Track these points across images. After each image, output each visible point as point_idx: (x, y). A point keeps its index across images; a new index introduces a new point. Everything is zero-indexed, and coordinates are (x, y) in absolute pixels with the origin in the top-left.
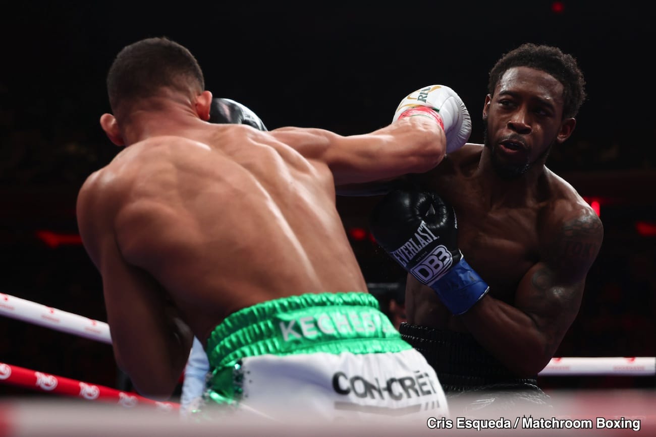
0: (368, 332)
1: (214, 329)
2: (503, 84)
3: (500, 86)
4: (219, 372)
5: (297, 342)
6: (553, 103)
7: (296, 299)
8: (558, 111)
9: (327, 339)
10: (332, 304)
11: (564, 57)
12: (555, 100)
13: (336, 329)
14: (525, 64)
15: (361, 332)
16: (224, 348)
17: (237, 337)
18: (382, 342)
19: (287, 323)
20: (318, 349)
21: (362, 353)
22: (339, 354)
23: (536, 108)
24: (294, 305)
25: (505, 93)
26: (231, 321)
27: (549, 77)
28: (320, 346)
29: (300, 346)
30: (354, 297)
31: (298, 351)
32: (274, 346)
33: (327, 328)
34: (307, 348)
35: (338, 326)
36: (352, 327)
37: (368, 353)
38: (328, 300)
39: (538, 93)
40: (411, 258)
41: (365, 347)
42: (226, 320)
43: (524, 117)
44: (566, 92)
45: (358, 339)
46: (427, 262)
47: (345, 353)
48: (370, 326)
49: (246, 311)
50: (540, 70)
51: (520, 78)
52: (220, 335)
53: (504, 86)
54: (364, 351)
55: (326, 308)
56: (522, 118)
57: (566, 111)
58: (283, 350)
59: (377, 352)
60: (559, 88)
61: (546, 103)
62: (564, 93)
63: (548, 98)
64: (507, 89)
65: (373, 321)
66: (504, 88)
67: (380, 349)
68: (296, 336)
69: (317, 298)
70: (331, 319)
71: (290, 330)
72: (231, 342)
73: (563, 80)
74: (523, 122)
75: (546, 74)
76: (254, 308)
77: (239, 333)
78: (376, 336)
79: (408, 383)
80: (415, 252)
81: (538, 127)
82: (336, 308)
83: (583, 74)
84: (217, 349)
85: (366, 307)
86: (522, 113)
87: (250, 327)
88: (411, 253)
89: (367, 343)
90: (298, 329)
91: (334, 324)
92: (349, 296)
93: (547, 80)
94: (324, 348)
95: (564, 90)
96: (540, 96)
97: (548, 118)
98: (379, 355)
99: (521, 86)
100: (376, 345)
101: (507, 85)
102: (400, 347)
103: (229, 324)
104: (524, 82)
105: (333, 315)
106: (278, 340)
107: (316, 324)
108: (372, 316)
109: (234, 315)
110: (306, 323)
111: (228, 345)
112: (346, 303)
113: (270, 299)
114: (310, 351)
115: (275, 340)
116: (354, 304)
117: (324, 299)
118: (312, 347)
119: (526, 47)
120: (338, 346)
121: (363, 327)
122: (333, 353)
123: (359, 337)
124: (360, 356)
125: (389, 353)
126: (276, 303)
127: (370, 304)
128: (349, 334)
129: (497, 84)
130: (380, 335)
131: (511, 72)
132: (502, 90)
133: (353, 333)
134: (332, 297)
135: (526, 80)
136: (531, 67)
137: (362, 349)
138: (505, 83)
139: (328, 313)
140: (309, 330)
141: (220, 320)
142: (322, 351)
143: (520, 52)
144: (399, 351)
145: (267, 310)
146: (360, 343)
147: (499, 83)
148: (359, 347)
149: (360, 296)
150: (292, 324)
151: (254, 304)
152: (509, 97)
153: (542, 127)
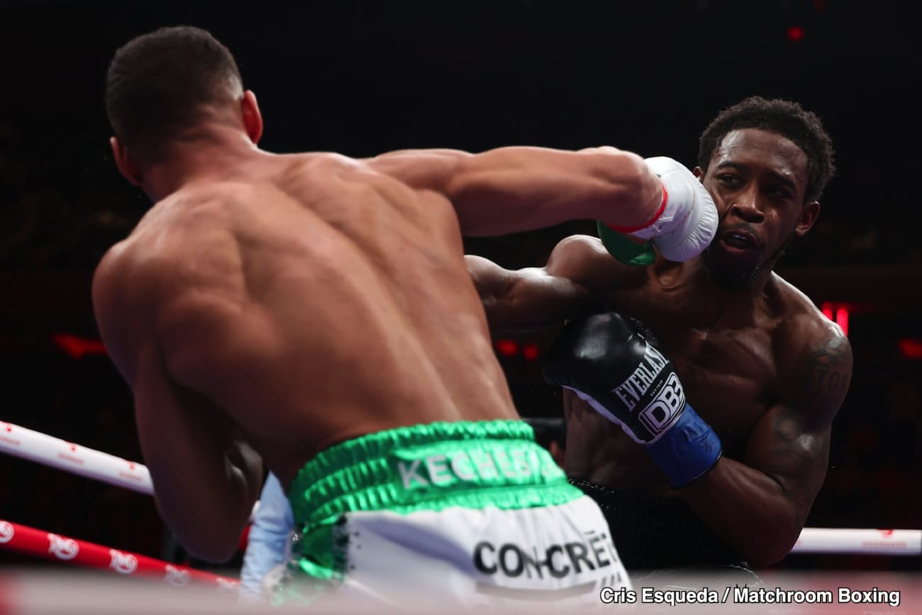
0: (520, 477)
1: (302, 466)
2: (723, 152)
3: (720, 155)
4: (311, 531)
5: (422, 491)
6: (795, 181)
7: (423, 430)
8: (800, 191)
9: (464, 487)
10: (473, 436)
11: (806, 116)
12: (797, 176)
13: (476, 472)
14: (754, 125)
15: (511, 476)
16: (316, 494)
17: (337, 481)
18: (541, 491)
19: (408, 463)
20: (452, 501)
21: (513, 508)
22: (481, 509)
23: (772, 187)
24: (418, 438)
25: (727, 165)
26: (327, 458)
27: (787, 143)
28: (454, 496)
29: (426, 496)
30: (499, 426)
31: (423, 504)
32: (389, 495)
33: (466, 471)
34: (437, 500)
35: (479, 468)
36: (498, 470)
37: (520, 508)
38: (466, 432)
39: (775, 167)
40: (643, 392)
41: (517, 499)
42: (321, 455)
43: (754, 199)
44: (811, 164)
45: (507, 488)
46: (663, 397)
47: (490, 508)
48: (524, 469)
49: (349, 444)
50: (776, 133)
51: (747, 144)
52: (311, 476)
53: (725, 156)
54: (516, 505)
55: (464, 444)
56: (752, 200)
57: (810, 192)
58: (402, 501)
59: (533, 506)
60: (802, 159)
61: (784, 180)
62: (808, 166)
63: (788, 173)
64: (730, 159)
65: (527, 462)
66: (725, 158)
67: (537, 500)
68: (420, 482)
69: (450, 428)
70: (470, 458)
71: (412, 473)
72: (327, 486)
73: (807, 147)
74: (754, 206)
75: (784, 139)
76: (362, 441)
77: (339, 474)
78: (532, 483)
79: (578, 551)
80: (648, 382)
81: (774, 213)
82: (476, 442)
83: (832, 139)
84: (307, 495)
85: (517, 442)
86: (751, 194)
87: (355, 468)
88: (644, 384)
89: (521, 493)
90: (423, 471)
91: (474, 466)
92: (494, 425)
93: (786, 149)
94: (461, 499)
95: (809, 162)
96: (777, 170)
97: (788, 201)
98: (538, 510)
99: (749, 156)
100: (533, 495)
101: (730, 154)
102: (568, 496)
103: (325, 461)
104: (754, 150)
105: (472, 452)
106: (396, 487)
107: (449, 464)
108: (526, 454)
109: (332, 449)
110: (437, 463)
111: (323, 491)
112: (490, 436)
113: (386, 428)
114: (442, 504)
115: (392, 488)
116: (501, 436)
117: (461, 430)
118: (444, 499)
119: (754, 101)
120: (480, 496)
121: (514, 471)
122: (473, 507)
123: (509, 484)
124: (511, 512)
125: (551, 506)
126: (393, 434)
127: (523, 437)
128: (495, 480)
129: (714, 152)
130: (537, 480)
131: (735, 136)
132: (722, 161)
133: (500, 479)
134: (473, 427)
135: (756, 148)
136: (763, 128)
137: (512, 502)
138: (726, 151)
139: (466, 450)
140: (439, 474)
141: (311, 455)
142: (459, 504)
143: (747, 109)
144: (565, 502)
145: (380, 444)
146: (511, 494)
147: (718, 152)
148: (508, 499)
149: (508, 425)
150: (415, 465)
151: (363, 435)
152: (733, 170)
153: (778, 213)
